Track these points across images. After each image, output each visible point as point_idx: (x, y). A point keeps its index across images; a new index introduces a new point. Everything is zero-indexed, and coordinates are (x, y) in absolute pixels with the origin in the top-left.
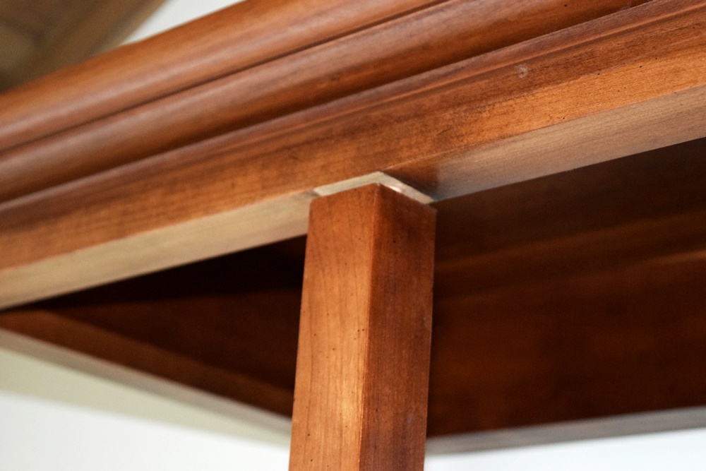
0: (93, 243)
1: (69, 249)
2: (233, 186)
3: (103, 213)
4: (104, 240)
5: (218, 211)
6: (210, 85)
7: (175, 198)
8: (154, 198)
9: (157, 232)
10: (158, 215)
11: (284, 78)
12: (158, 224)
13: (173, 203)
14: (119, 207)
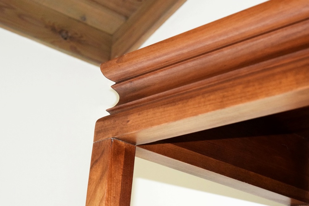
0: (207, 111)
1: (196, 114)
2: (280, 83)
3: (212, 97)
4: (213, 110)
5: (274, 95)
6: (261, 37)
7: (250, 89)
8: (238, 89)
9: (241, 105)
10: (241, 97)
11: (300, 32)
12: (241, 102)
13: (248, 92)
14: (220, 94)
